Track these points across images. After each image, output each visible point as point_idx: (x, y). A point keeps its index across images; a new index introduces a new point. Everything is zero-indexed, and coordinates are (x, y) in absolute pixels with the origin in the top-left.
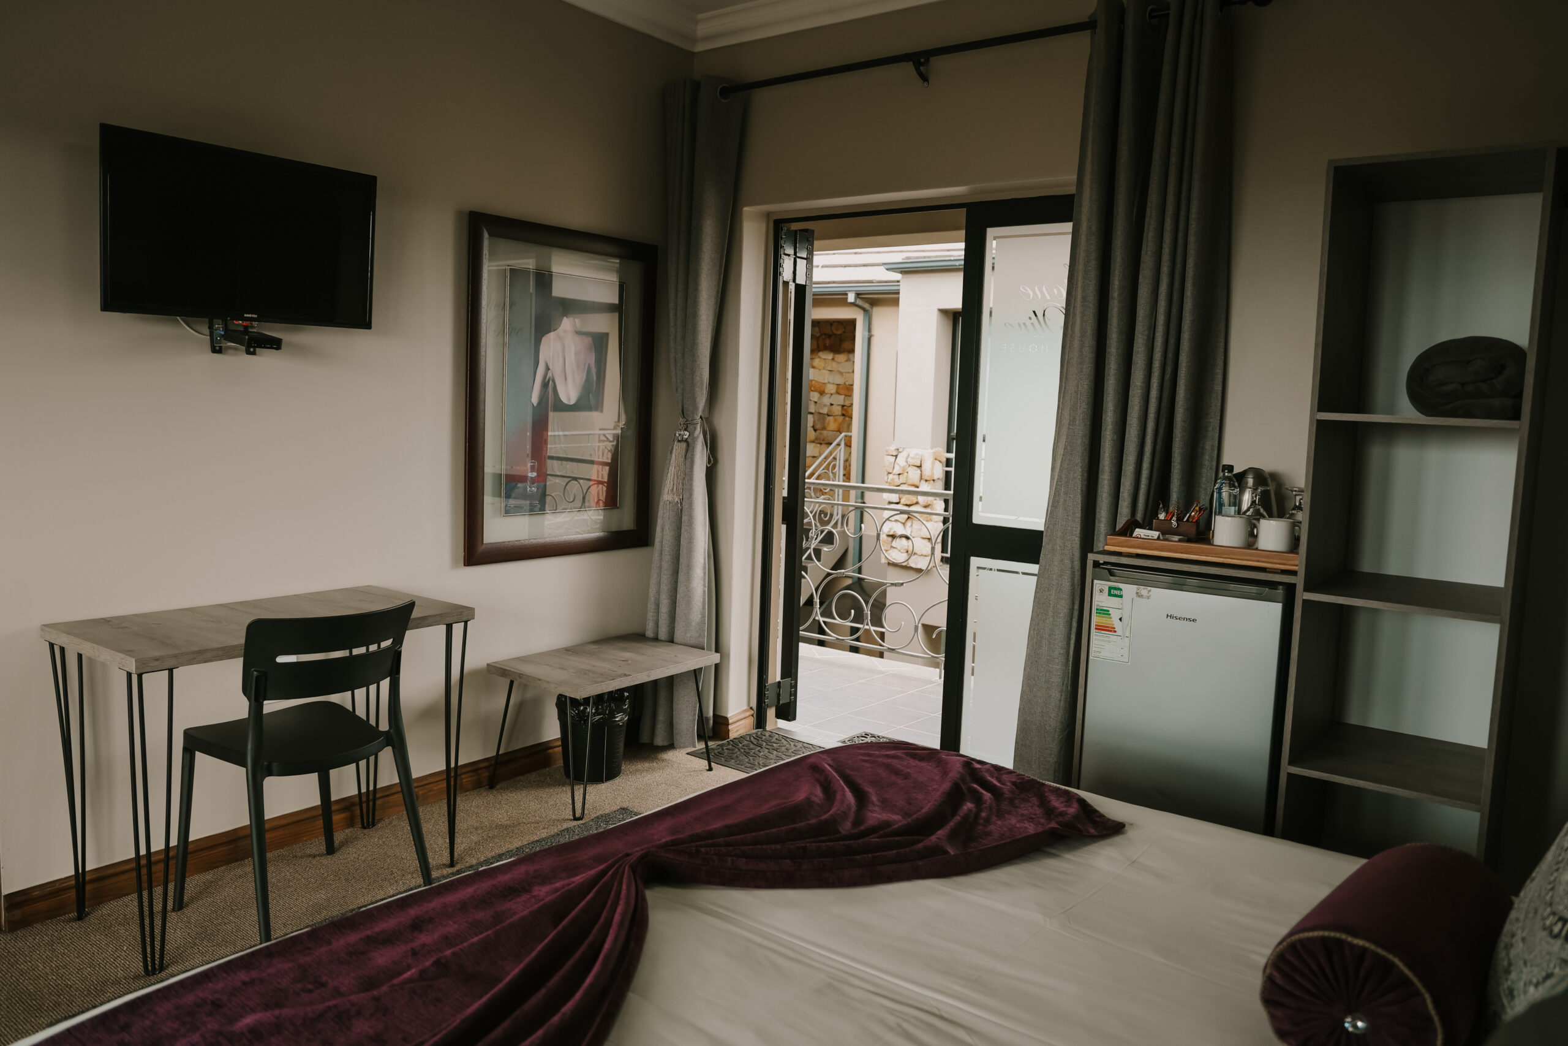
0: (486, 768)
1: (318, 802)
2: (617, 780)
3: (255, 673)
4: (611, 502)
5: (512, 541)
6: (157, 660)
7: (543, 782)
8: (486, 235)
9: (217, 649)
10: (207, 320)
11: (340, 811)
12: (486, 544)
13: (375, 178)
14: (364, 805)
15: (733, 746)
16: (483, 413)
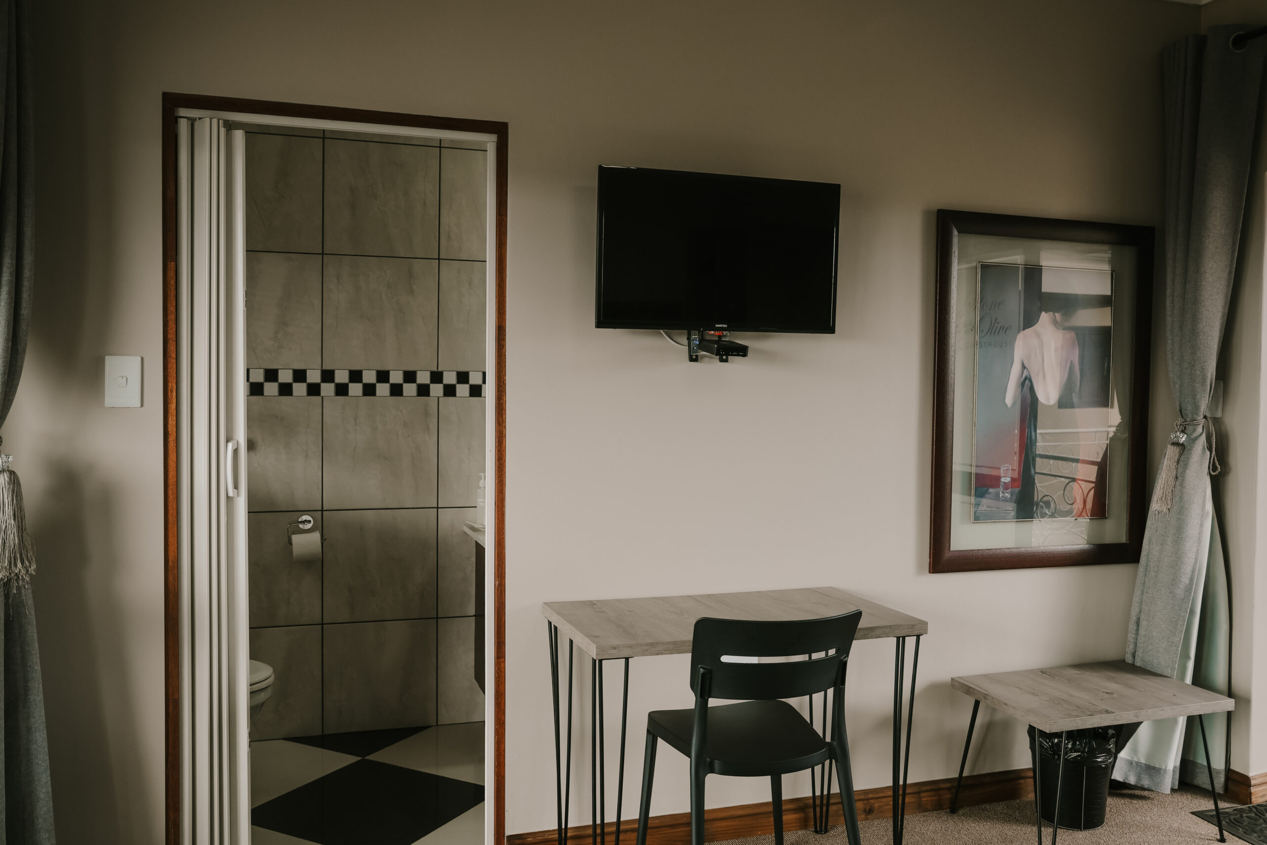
0: (948, 789)
1: (769, 799)
2: (1099, 831)
3: (701, 670)
4: (1099, 511)
5: (982, 550)
6: (615, 648)
7: (1011, 815)
8: (955, 232)
9: (669, 643)
10: (686, 331)
11: (795, 811)
12: (953, 551)
13: (838, 186)
14: (818, 809)
15: (1256, 814)
16: (951, 414)
